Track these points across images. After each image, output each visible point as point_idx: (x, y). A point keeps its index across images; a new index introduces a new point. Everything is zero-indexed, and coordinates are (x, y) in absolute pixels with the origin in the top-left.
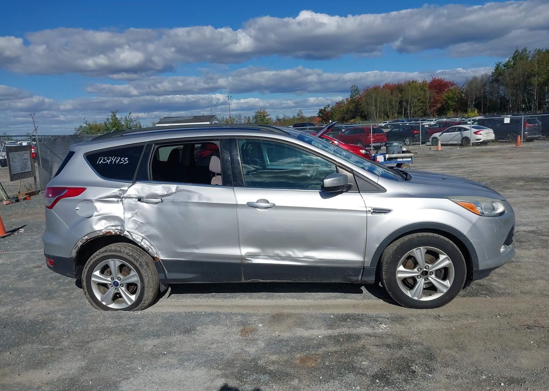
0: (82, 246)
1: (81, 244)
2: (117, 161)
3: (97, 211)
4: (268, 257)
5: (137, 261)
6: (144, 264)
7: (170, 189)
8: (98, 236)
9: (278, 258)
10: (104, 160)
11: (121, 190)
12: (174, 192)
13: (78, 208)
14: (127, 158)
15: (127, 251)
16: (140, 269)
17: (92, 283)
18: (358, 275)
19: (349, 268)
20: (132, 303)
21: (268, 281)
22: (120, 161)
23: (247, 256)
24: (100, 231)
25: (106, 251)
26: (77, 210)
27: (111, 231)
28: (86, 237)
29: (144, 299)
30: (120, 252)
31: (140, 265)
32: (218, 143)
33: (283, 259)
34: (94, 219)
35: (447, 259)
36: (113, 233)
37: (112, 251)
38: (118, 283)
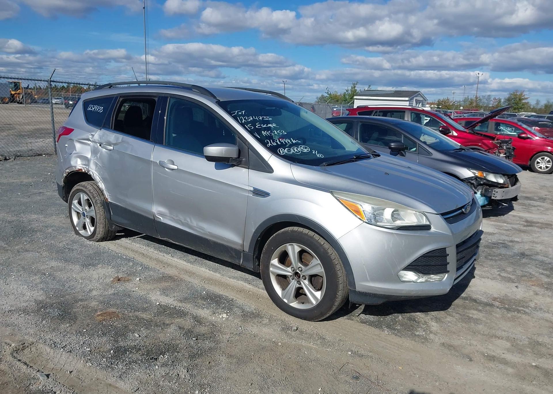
0: (66, 177)
1: (65, 175)
2: (97, 109)
3: (76, 151)
4: (172, 219)
5: (94, 198)
6: (99, 202)
7: (118, 138)
8: (74, 171)
9: (180, 222)
10: (91, 108)
11: (91, 134)
12: (120, 142)
13: (67, 145)
14: (102, 108)
15: (91, 188)
16: (95, 206)
17: (72, 210)
18: (240, 259)
19: (232, 249)
20: (92, 233)
21: (177, 243)
22: (99, 110)
23: (158, 214)
24: (75, 167)
25: (79, 185)
26: (66, 146)
27: (82, 168)
28: (68, 171)
29: (97, 232)
30: (86, 188)
31: (95, 202)
32: (156, 99)
33: (183, 224)
34: (73, 156)
35: (319, 266)
36: (83, 171)
37: (82, 186)
38: (85, 214)
